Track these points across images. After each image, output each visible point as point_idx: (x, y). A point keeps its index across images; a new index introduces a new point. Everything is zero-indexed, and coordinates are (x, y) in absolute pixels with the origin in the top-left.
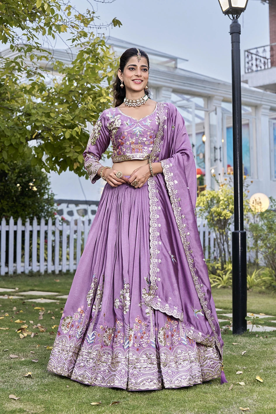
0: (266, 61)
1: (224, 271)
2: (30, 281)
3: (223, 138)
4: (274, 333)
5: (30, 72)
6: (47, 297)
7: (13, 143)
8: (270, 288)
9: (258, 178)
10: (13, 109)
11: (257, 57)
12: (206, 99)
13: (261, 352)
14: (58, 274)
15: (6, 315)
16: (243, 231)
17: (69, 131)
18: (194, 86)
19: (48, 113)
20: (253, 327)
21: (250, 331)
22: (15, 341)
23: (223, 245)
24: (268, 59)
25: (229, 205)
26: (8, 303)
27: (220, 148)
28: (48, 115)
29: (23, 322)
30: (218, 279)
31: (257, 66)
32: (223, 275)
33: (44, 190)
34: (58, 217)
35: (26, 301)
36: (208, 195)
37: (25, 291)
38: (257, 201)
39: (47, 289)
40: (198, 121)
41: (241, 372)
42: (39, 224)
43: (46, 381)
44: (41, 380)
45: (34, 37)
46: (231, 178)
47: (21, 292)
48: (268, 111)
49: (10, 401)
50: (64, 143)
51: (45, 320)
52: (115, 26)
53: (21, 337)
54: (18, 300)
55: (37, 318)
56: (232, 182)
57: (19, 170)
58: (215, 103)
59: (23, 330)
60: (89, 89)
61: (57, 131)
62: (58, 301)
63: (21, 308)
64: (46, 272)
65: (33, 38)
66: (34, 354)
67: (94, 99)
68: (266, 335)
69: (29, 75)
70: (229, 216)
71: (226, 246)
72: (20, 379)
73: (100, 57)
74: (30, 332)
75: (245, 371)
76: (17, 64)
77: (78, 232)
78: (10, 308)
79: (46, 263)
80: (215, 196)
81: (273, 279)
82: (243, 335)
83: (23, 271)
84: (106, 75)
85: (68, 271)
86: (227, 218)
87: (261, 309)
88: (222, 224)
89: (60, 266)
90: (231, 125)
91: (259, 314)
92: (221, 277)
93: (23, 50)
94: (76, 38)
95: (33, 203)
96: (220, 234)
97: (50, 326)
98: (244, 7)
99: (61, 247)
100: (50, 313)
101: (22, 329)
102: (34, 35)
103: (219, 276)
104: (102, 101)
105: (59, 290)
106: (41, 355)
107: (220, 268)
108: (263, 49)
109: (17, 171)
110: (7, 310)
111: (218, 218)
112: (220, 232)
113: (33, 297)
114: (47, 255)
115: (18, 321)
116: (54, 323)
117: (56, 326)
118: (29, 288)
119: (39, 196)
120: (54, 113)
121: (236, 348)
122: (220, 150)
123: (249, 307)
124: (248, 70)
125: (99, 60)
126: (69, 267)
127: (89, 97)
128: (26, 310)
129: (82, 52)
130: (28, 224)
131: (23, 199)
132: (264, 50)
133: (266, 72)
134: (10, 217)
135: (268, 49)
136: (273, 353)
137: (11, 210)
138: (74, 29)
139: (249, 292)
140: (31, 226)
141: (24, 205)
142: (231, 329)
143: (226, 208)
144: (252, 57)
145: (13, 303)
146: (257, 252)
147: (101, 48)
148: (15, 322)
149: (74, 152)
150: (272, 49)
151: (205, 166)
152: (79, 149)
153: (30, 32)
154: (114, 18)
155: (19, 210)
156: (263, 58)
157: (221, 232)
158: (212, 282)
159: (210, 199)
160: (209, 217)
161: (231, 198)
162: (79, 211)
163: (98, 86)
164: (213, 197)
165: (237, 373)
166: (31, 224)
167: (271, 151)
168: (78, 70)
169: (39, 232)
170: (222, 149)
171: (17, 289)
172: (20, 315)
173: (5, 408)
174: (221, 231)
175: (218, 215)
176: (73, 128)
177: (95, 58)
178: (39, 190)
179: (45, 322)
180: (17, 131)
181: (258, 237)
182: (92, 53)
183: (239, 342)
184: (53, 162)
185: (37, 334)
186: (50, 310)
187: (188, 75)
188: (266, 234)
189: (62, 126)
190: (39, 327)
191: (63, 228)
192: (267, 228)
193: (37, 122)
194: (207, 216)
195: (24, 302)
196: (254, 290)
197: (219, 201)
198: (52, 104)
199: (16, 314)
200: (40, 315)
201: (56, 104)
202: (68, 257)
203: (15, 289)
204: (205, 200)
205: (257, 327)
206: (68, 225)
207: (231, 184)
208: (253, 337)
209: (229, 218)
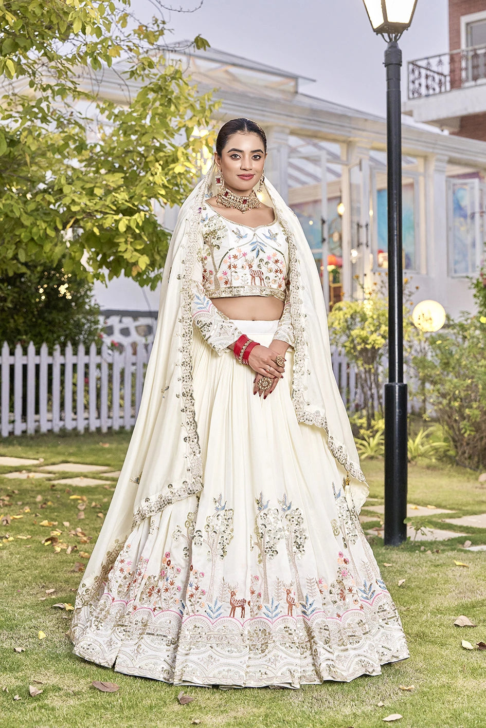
0: (443, 79)
1: (371, 430)
2: (62, 446)
3: (371, 208)
4: (449, 543)
5: (62, 120)
6: (90, 475)
7: (36, 238)
8: (445, 459)
10: (34, 179)
11: (429, 73)
12: (345, 146)
13: (429, 580)
14: (106, 434)
15: (26, 511)
16: (402, 384)
17: (124, 219)
18: (326, 125)
19: (90, 188)
20: (416, 533)
21: (412, 539)
22: (42, 562)
23: (371, 389)
24: (445, 76)
25: (379, 326)
26: (28, 486)
27: (367, 225)
28: (91, 193)
29: (54, 525)
30: (361, 444)
31: (427, 87)
32: (369, 437)
33: (84, 299)
34: (107, 340)
35: (56, 482)
36: (347, 308)
37: (54, 464)
38: (425, 316)
39: (89, 460)
40: (331, 178)
42: (75, 353)
45: (69, 72)
46: (384, 281)
47: (47, 465)
48: (444, 165)
50: (117, 237)
51: (88, 518)
52: (198, 48)
54: (43, 481)
55: (75, 516)
56: (385, 287)
57: (42, 268)
58: (358, 152)
59: (55, 541)
60: (158, 150)
61: (105, 219)
62: (108, 482)
63: (49, 497)
64: (87, 429)
65: (66, 74)
67: (165, 166)
68: (436, 548)
69: (60, 125)
70: (380, 344)
71: (374, 391)
73: (175, 98)
74: (65, 544)
76: (41, 110)
77: (138, 365)
78: (31, 497)
79: (86, 415)
80: (358, 310)
81: (449, 446)
82: (400, 547)
83: (50, 428)
84: (184, 124)
85: (122, 428)
86: (377, 347)
87: (430, 497)
88: (370, 355)
89: (110, 420)
90: (385, 185)
91: (427, 507)
92: (366, 440)
93: (50, 90)
94: (136, 69)
95: (67, 319)
96: (366, 371)
97: (96, 532)
98: (407, 21)
99: (111, 388)
100: (96, 505)
101: (52, 539)
102: (68, 68)
103: (364, 439)
104: (177, 170)
105: (108, 462)
107: (365, 425)
108: (437, 59)
109: (39, 269)
110: (27, 500)
111: (363, 345)
112: (365, 369)
113: (67, 475)
114: (88, 401)
115: (45, 523)
118: (61, 458)
119: (75, 308)
120: (99, 187)
121: (389, 572)
122: (367, 229)
123: (410, 496)
124: (413, 94)
125: (172, 103)
126: (124, 422)
127: (157, 164)
128: (58, 501)
129: (146, 89)
130: (57, 353)
131: (50, 313)
132: (440, 62)
133: (442, 98)
134: (29, 343)
135: (446, 59)
136: (447, 581)
137: (30, 332)
138: (132, 52)
139: (411, 466)
140: (62, 357)
141: (51, 323)
142: (382, 534)
143: (375, 331)
144: (420, 73)
145: (36, 486)
146: (425, 400)
147: (175, 83)
148: (41, 524)
149: (132, 252)
150: (452, 60)
151: (341, 253)
152: (141, 245)
153: (61, 64)
154: (197, 35)
155: (43, 331)
156: (438, 73)
157: (367, 369)
159: (349, 316)
160: (348, 344)
161: (383, 315)
162: (139, 329)
163: (171, 145)
164: (356, 312)
166: (63, 353)
167: (448, 229)
168: (139, 116)
169: (75, 366)
170: (369, 227)
171: (42, 460)
172: (48, 511)
174: (367, 366)
175: (363, 341)
176: (131, 215)
177: (167, 99)
178: (75, 299)
179: (88, 525)
180: (41, 217)
181: (427, 377)
182: (162, 90)
183: (395, 561)
184: (98, 263)
185: (76, 547)
186: (95, 500)
187: (316, 105)
188: (439, 375)
189: (114, 210)
190: (79, 534)
191: (113, 359)
192: (440, 363)
193: (74, 206)
194: (345, 342)
195: (53, 486)
196: (419, 462)
197: (364, 319)
198: (97, 172)
199: (42, 507)
200: (79, 510)
201: (103, 171)
202: (122, 402)
203: (38, 459)
204: (342, 317)
205: (423, 534)
206: (121, 353)
207: (384, 292)
208: (417, 552)
209: (380, 346)
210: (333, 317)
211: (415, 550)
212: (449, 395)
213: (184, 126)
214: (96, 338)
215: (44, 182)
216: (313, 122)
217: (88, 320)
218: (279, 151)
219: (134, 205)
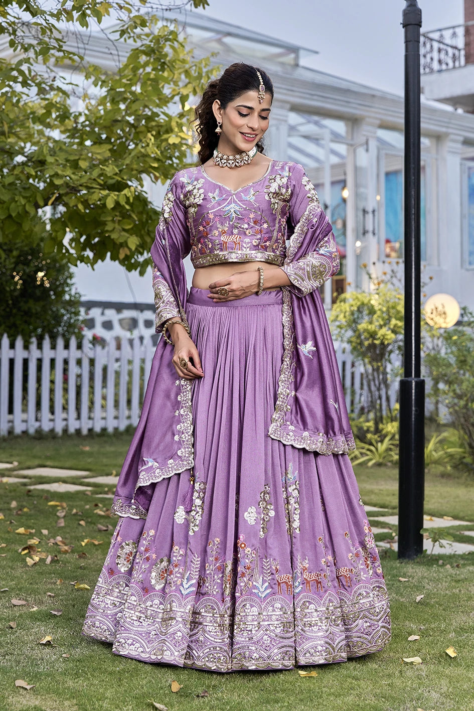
0: (457, 52)
1: (379, 434)
2: (38, 448)
3: (378, 192)
4: (470, 557)
5: (44, 86)
6: (69, 480)
7: (14, 215)
8: (460, 467)
9: (439, 265)
10: (12, 151)
11: (442, 46)
12: (350, 123)
13: (450, 596)
14: (87, 436)
16: (419, 379)
17: (112, 195)
18: (328, 100)
19: (74, 160)
20: (434, 546)
21: (429, 552)
22: (18, 572)
23: (379, 389)
24: (460, 50)
25: (389, 320)
26: (2, 492)
27: (374, 212)
28: (75, 165)
29: (30, 533)
30: (369, 450)
31: (440, 62)
32: (377, 442)
33: (63, 288)
34: (88, 334)
35: (32, 487)
36: (354, 300)
37: (29, 468)
38: (439, 310)
39: (67, 464)
40: (334, 160)
41: (417, 637)
42: (53, 347)
43: (78, 652)
44: (69, 650)
45: (53, 30)
46: (395, 271)
47: (22, 469)
48: (459, 146)
49: (17, 691)
50: (103, 215)
51: (69, 526)
52: (196, 7)
53: (28, 564)
54: (18, 487)
55: (54, 524)
56: (396, 277)
57: (18, 252)
58: (366, 130)
59: (32, 549)
60: (149, 119)
61: (91, 195)
62: (89, 488)
63: (25, 503)
64: (65, 431)
65: (51, 30)
66: (53, 597)
67: (158, 136)
68: (456, 562)
69: (41, 91)
70: (390, 339)
72: (32, 649)
73: (169, 61)
74: (44, 554)
75: (424, 634)
76: (21, 73)
77: (122, 360)
78: (5, 503)
79: (64, 416)
80: (365, 302)
81: (464, 452)
82: (416, 561)
83: (24, 429)
84: (178, 91)
85: (104, 430)
86: (386, 342)
87: (446, 507)
88: (378, 352)
89: (91, 422)
90: (394, 168)
91: (442, 518)
92: (373, 446)
93: (32, 50)
94: (127, 28)
95: (45, 309)
96: (373, 370)
97: (78, 541)
99: (92, 387)
100: (77, 513)
101: (29, 548)
102: (53, 26)
103: (371, 444)
104: (171, 141)
105: (89, 467)
106: (67, 600)
107: (372, 429)
108: (451, 31)
109: (15, 253)
110: (1, 506)
111: (370, 341)
112: (373, 366)
113: (45, 480)
114: (67, 400)
115: (21, 530)
116: (84, 534)
117: (88, 542)
118: (37, 462)
119: (53, 297)
120: (84, 160)
121: (406, 587)
122: (374, 215)
124: (424, 69)
125: (166, 67)
126: (106, 423)
127: (149, 135)
128: (35, 507)
129: (137, 51)
130: (33, 347)
131: (26, 302)
132: (454, 35)
133: (456, 74)
134: (2, 335)
135: (461, 31)
136: (470, 598)
137: (4, 323)
138: (123, 10)
140: (39, 351)
141: (28, 313)
142: (395, 547)
143: (385, 325)
144: (432, 46)
145: (10, 491)
146: (437, 403)
147: (170, 45)
148: (17, 531)
149: (120, 231)
150: (467, 32)
151: (345, 242)
152: (130, 224)
153: (46, 20)
155: (18, 322)
156: (452, 47)
157: (375, 367)
158: (359, 455)
159: (355, 308)
160: (354, 339)
162: (123, 322)
163: (165, 114)
164: (363, 304)
165: (409, 639)
166: (40, 347)
167: (462, 216)
168: (129, 82)
169: (53, 361)
170: (376, 213)
171: (16, 464)
172: (24, 518)
173: (8, 705)
174: (375, 364)
175: (371, 336)
176: (120, 190)
177: (160, 63)
178: (54, 287)
179: (69, 533)
180: (20, 192)
181: (440, 376)
182: (155, 53)
183: (411, 576)
184: (81, 245)
185: (56, 556)
186: (76, 507)
187: (319, 79)
188: (454, 374)
189: (100, 185)
190: (59, 543)
191: (95, 354)
192: (456, 360)
193: (57, 179)
194: (351, 337)
195: (29, 491)
196: (433, 470)
197: (372, 312)
198: (81, 143)
199: (17, 514)
200: (58, 517)
201: (88, 143)
202: (104, 402)
203: (11, 463)
204: (348, 309)
205: (441, 547)
206: (103, 347)
207: (394, 282)
208: (435, 566)
209: (390, 341)
210: (338, 310)
211: (432, 565)
212: (466, 396)
213: (178, 94)
214: (76, 330)
215: (23, 154)
216: (315, 97)
217: (67, 310)
218: (278, 129)
219: (123, 179)
